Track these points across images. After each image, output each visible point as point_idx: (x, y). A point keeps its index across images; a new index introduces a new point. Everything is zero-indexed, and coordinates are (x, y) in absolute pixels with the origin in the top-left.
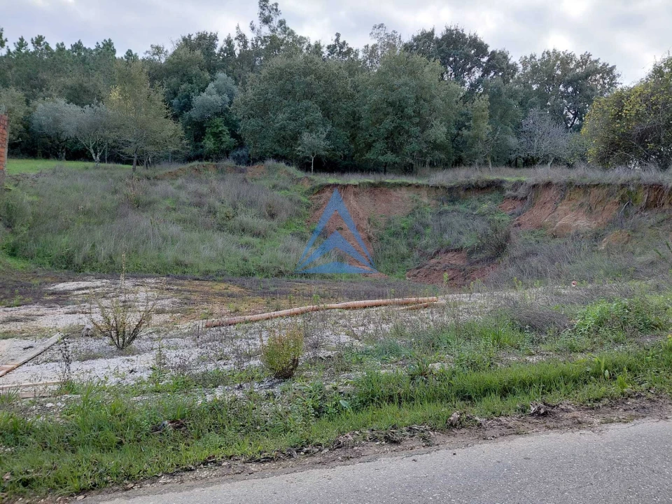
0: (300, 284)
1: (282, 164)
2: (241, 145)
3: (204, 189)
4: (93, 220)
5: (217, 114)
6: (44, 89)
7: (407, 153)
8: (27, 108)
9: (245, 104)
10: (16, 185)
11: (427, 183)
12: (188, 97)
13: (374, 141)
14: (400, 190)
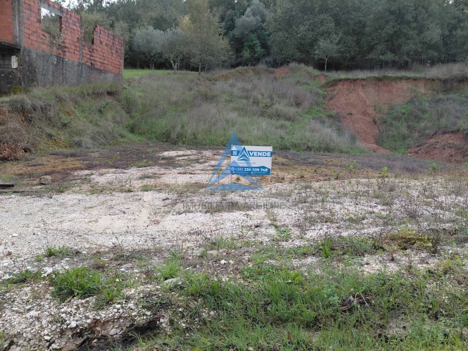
0: (324, 156)
1: (302, 65)
2: (268, 54)
3: (249, 86)
4: (180, 109)
5: (253, 31)
6: (139, 21)
7: (404, 52)
8: (130, 34)
9: (276, 21)
10: (129, 85)
11: (424, 76)
12: (232, 20)
13: (377, 44)
14: (401, 82)
